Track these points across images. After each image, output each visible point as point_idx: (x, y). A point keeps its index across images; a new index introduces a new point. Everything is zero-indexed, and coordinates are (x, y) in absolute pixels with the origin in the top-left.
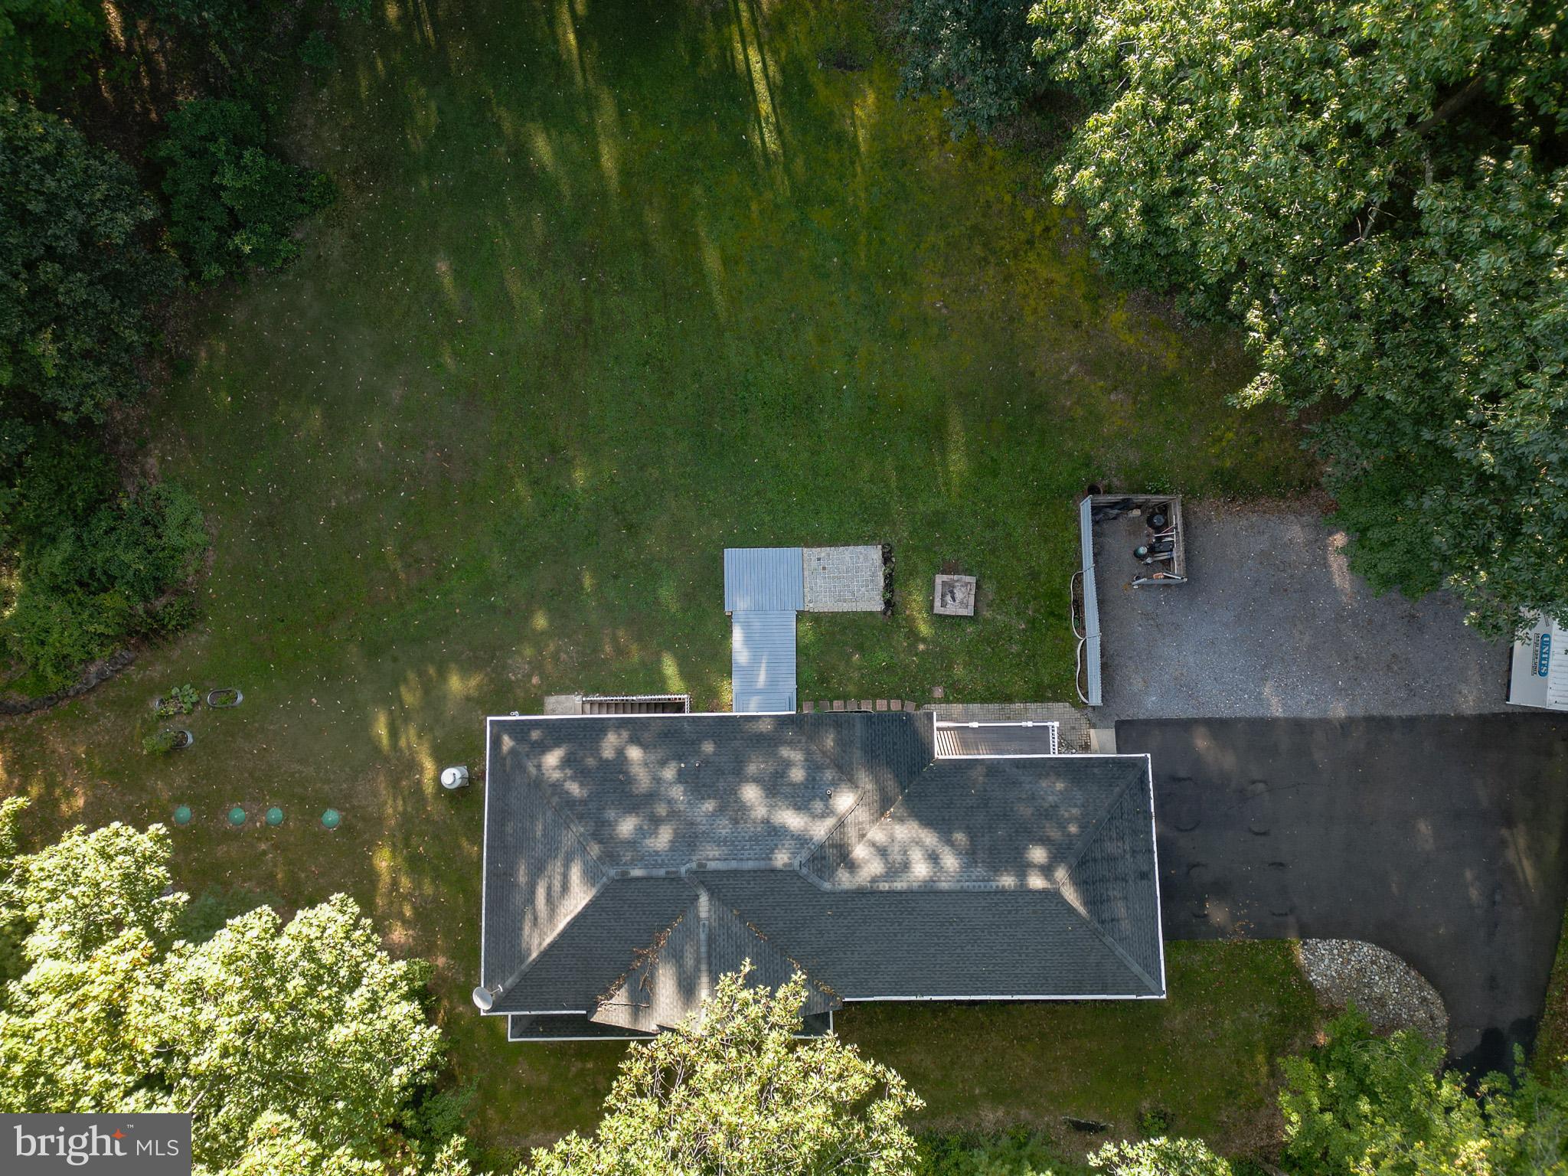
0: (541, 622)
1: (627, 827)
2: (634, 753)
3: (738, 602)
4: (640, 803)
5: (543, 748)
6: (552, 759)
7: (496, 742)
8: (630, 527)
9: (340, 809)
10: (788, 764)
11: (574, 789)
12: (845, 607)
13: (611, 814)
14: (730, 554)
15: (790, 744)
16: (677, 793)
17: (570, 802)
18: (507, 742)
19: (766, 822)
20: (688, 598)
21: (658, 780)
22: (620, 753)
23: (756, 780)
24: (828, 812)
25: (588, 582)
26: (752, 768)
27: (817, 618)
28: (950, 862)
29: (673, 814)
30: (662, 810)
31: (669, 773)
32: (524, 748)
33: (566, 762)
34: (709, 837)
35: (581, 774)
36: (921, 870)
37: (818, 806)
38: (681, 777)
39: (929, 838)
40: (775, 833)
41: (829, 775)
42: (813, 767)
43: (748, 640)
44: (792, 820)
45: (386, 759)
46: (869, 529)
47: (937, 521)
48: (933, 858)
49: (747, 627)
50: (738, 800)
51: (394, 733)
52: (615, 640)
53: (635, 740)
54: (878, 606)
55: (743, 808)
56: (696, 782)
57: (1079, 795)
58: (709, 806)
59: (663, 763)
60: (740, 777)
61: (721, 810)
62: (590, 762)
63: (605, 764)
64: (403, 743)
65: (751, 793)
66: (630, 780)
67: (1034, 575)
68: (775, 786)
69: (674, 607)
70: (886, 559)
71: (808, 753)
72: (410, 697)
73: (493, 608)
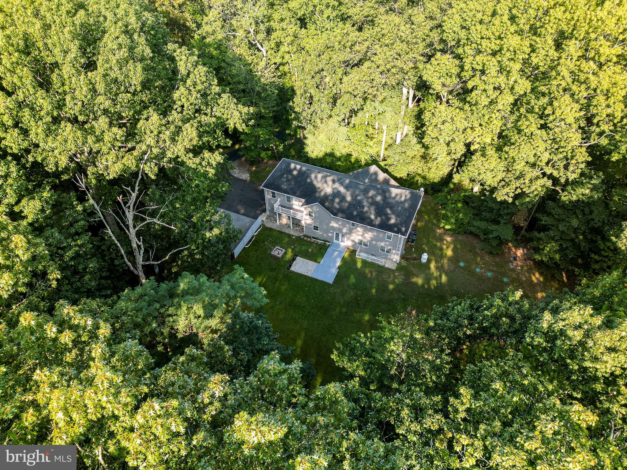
0: (391, 287)
1: (379, 198)
2: (373, 217)
3: (334, 271)
4: (374, 203)
5: (395, 225)
6: (393, 221)
7: (406, 231)
8: (356, 299)
9: (459, 266)
10: (338, 203)
11: (389, 211)
12: (307, 261)
13: (382, 202)
14: (331, 283)
15: (335, 208)
16: (365, 203)
17: (391, 208)
18: (403, 229)
19: (348, 190)
20: (347, 277)
21: (369, 208)
22: (376, 218)
23: (346, 201)
24: (333, 189)
25: (374, 291)
26: (347, 204)
27: (315, 261)
28: (313, 176)
29: (368, 198)
30: (370, 200)
31: (366, 209)
32: (400, 226)
33: (389, 219)
34: (361, 190)
35: (386, 215)
36: (320, 176)
37: (335, 191)
38: (363, 207)
39: (315, 182)
40: (347, 188)
41: (330, 198)
42: (333, 201)
43: (336, 262)
44: (342, 190)
45: (444, 272)
46: (291, 275)
47: (272, 270)
48: (316, 177)
49: (334, 265)
50: (352, 197)
51: (440, 276)
52: (372, 275)
53: (372, 221)
54: (298, 258)
55: (352, 195)
56: (360, 204)
57: (280, 182)
58: (359, 198)
59: (367, 212)
60: (350, 204)
61: (357, 196)
62: (384, 217)
63: (380, 216)
64: (438, 273)
65: (349, 198)
66: (375, 210)
67: (256, 250)
68: (343, 199)
69: (352, 276)
70: (290, 266)
71: (333, 205)
72: (434, 282)
73: (404, 294)
